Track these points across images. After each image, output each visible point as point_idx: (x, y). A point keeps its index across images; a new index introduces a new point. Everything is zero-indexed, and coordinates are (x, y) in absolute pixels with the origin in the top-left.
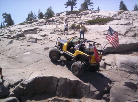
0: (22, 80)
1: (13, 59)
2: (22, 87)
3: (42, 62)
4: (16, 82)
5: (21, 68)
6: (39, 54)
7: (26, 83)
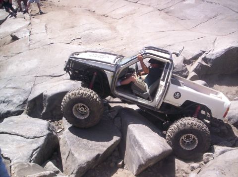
0: (204, 52)
1: (166, 13)
2: (207, 65)
3: (223, 19)
4: (194, 56)
5: (188, 30)
6: (212, 3)
7: (213, 57)
